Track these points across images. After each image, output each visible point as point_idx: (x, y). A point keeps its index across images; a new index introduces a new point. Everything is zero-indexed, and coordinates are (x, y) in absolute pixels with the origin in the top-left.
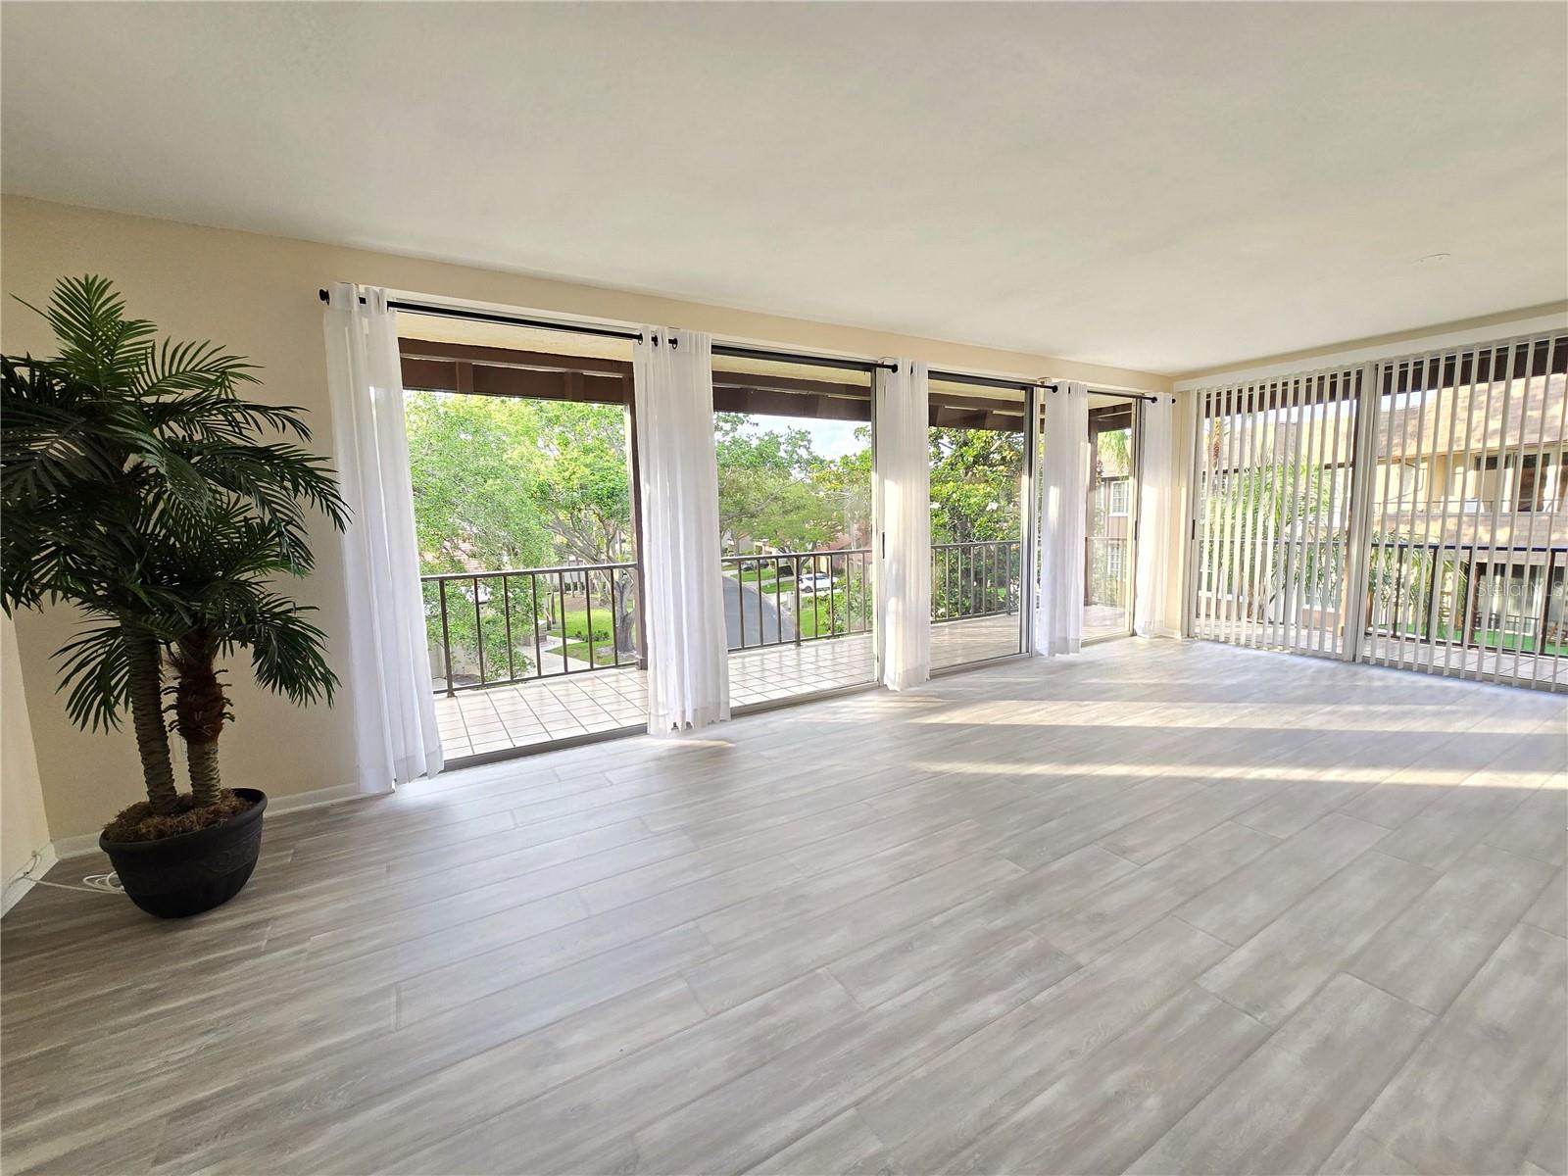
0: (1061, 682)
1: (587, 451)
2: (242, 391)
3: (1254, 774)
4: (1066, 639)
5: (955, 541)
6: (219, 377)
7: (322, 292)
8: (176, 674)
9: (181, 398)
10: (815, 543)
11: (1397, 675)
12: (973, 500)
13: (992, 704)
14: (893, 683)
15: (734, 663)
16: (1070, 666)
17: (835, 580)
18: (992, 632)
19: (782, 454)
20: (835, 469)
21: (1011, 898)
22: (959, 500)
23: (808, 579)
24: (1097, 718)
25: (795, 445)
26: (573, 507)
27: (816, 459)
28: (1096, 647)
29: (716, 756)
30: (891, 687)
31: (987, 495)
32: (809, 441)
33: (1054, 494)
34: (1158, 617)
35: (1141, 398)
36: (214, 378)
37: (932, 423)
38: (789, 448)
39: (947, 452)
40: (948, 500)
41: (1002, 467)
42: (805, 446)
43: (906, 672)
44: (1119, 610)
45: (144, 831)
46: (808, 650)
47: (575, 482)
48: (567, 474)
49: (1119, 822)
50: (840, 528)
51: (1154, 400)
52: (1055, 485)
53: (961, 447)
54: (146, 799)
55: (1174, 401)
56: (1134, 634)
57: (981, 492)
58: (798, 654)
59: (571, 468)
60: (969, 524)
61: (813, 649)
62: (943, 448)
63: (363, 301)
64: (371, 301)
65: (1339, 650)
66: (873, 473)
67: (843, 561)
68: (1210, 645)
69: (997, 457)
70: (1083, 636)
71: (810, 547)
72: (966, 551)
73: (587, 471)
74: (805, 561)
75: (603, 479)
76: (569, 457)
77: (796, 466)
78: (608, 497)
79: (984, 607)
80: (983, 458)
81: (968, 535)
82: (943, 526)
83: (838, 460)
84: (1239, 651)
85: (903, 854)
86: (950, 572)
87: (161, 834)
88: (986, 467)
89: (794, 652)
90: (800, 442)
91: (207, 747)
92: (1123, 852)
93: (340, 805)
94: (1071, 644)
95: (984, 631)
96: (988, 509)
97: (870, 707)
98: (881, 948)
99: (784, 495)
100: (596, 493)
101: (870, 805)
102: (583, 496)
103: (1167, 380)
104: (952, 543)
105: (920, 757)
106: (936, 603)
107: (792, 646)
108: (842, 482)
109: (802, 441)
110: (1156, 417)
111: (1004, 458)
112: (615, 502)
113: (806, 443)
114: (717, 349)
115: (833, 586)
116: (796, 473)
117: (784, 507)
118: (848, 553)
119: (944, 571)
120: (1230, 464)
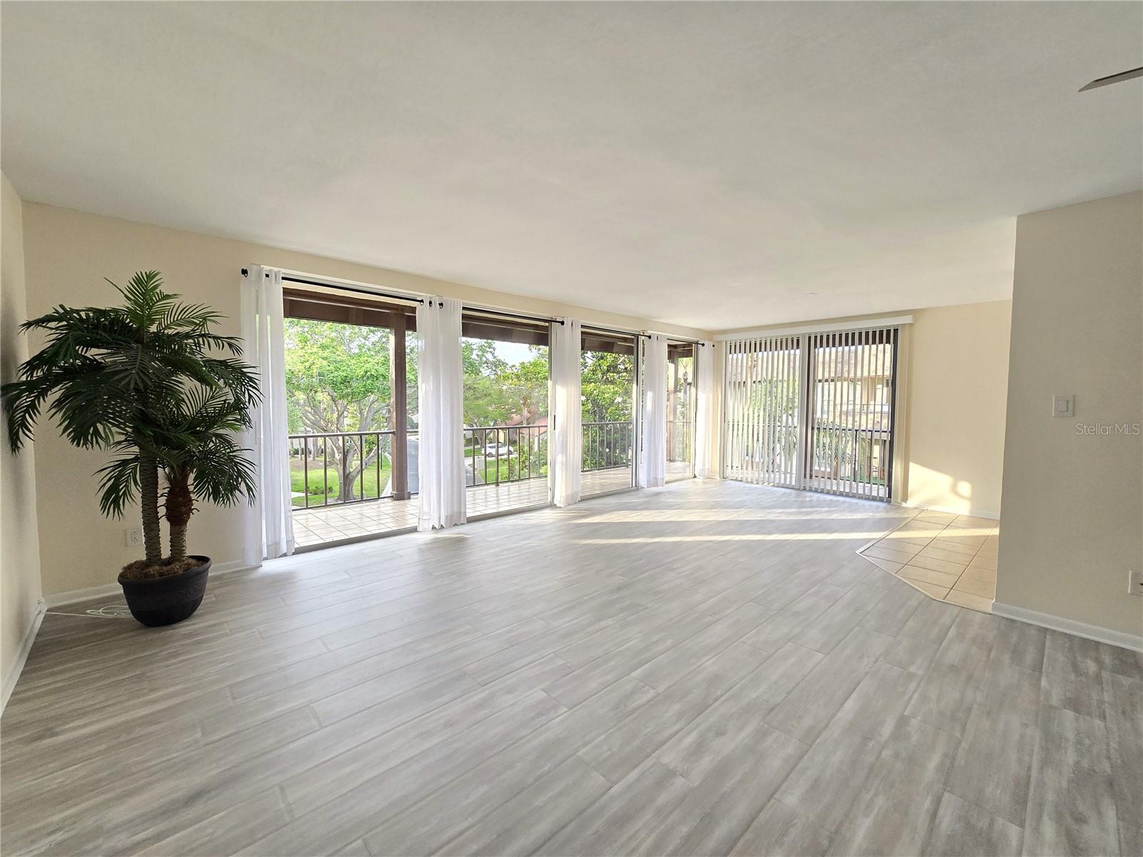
0: (653, 502)
1: (323, 347)
2: (211, 328)
3: (737, 538)
4: (656, 478)
5: (595, 421)
6: (201, 322)
7: (243, 270)
8: (168, 485)
9: (176, 331)
10: (496, 421)
11: (818, 495)
12: (606, 396)
13: (615, 513)
14: (560, 502)
15: (469, 493)
16: (658, 494)
17: (511, 448)
18: (615, 477)
19: (474, 356)
20: (516, 371)
21: (619, 589)
22: (598, 395)
23: (491, 447)
24: (670, 517)
25: (484, 351)
26: (310, 389)
27: (499, 361)
28: (674, 484)
29: (459, 542)
30: (558, 506)
31: (615, 393)
32: (494, 349)
33: (649, 395)
34: (707, 467)
35: (697, 343)
36: (198, 322)
37: (582, 349)
38: (480, 353)
39: (590, 362)
40: (591, 394)
41: (625, 374)
42: (491, 352)
43: (568, 496)
44: (687, 463)
45: (152, 573)
46: (503, 488)
47: (315, 371)
48: (307, 364)
49: (671, 559)
50: (514, 410)
51: (703, 345)
52: (650, 391)
53: (599, 360)
54: (144, 558)
55: (714, 346)
56: (695, 477)
57: (612, 390)
58: (497, 491)
59: (310, 361)
60: (604, 411)
61: (507, 487)
62: (587, 360)
63: (267, 276)
64: (272, 276)
65: (793, 483)
66: (549, 381)
67: (517, 434)
68: (734, 482)
69: (622, 367)
70: (667, 479)
71: (492, 424)
72: (601, 428)
73: (325, 363)
74: (489, 434)
75: (337, 369)
76: (309, 351)
77: (485, 365)
78: (341, 383)
79: (613, 463)
80: (613, 368)
81: (603, 418)
82: (588, 411)
83: (518, 365)
84: (747, 485)
85: (569, 576)
86: (592, 442)
87: (161, 575)
88: (615, 374)
89: (495, 489)
90: (488, 349)
91: (183, 527)
92: (673, 570)
93: (229, 574)
94: (659, 481)
95: (612, 476)
96: (616, 402)
97: (547, 516)
98: (560, 609)
99: (475, 386)
100: (332, 380)
101: (551, 559)
102: (320, 382)
103: (710, 334)
104: (593, 423)
105: (576, 538)
106: (584, 461)
107: (494, 486)
108: (519, 380)
109: (489, 348)
110: (705, 354)
111: (626, 368)
112: (347, 387)
113: (492, 350)
114: (464, 308)
115: (510, 453)
116: (485, 372)
117: (474, 395)
118: (519, 428)
119: (588, 442)
120: (756, 378)
